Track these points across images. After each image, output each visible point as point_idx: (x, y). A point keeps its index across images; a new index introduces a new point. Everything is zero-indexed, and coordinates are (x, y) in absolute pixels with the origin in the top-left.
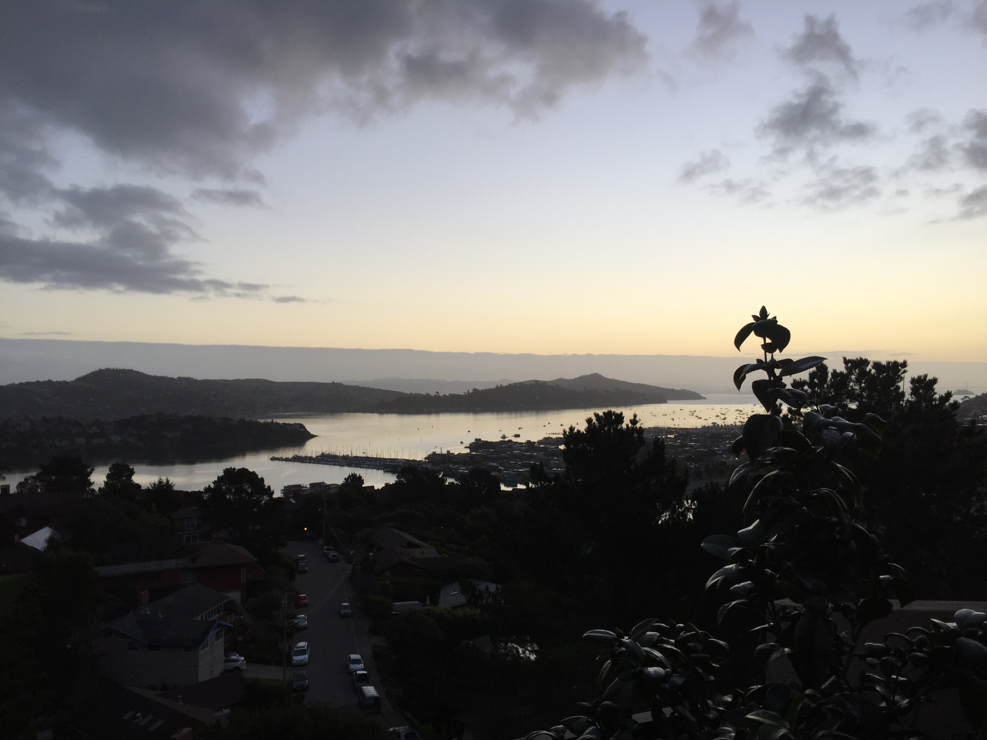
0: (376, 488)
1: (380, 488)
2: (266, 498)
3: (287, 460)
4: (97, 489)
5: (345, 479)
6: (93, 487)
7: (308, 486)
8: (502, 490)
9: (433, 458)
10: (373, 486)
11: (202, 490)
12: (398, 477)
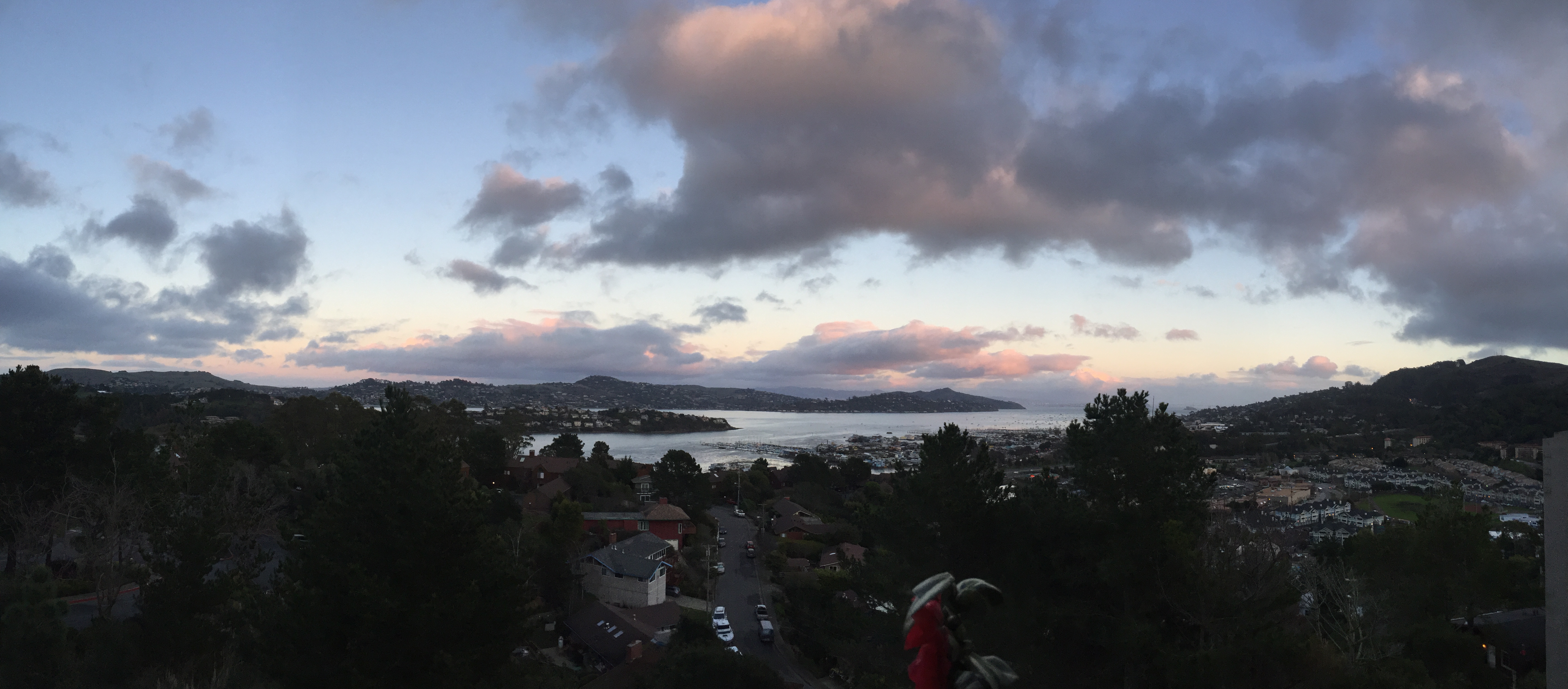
0: (778, 469)
1: (781, 469)
2: (697, 472)
5: (755, 461)
7: (728, 466)
9: (821, 447)
10: (775, 468)
11: (653, 463)
12: (794, 461)
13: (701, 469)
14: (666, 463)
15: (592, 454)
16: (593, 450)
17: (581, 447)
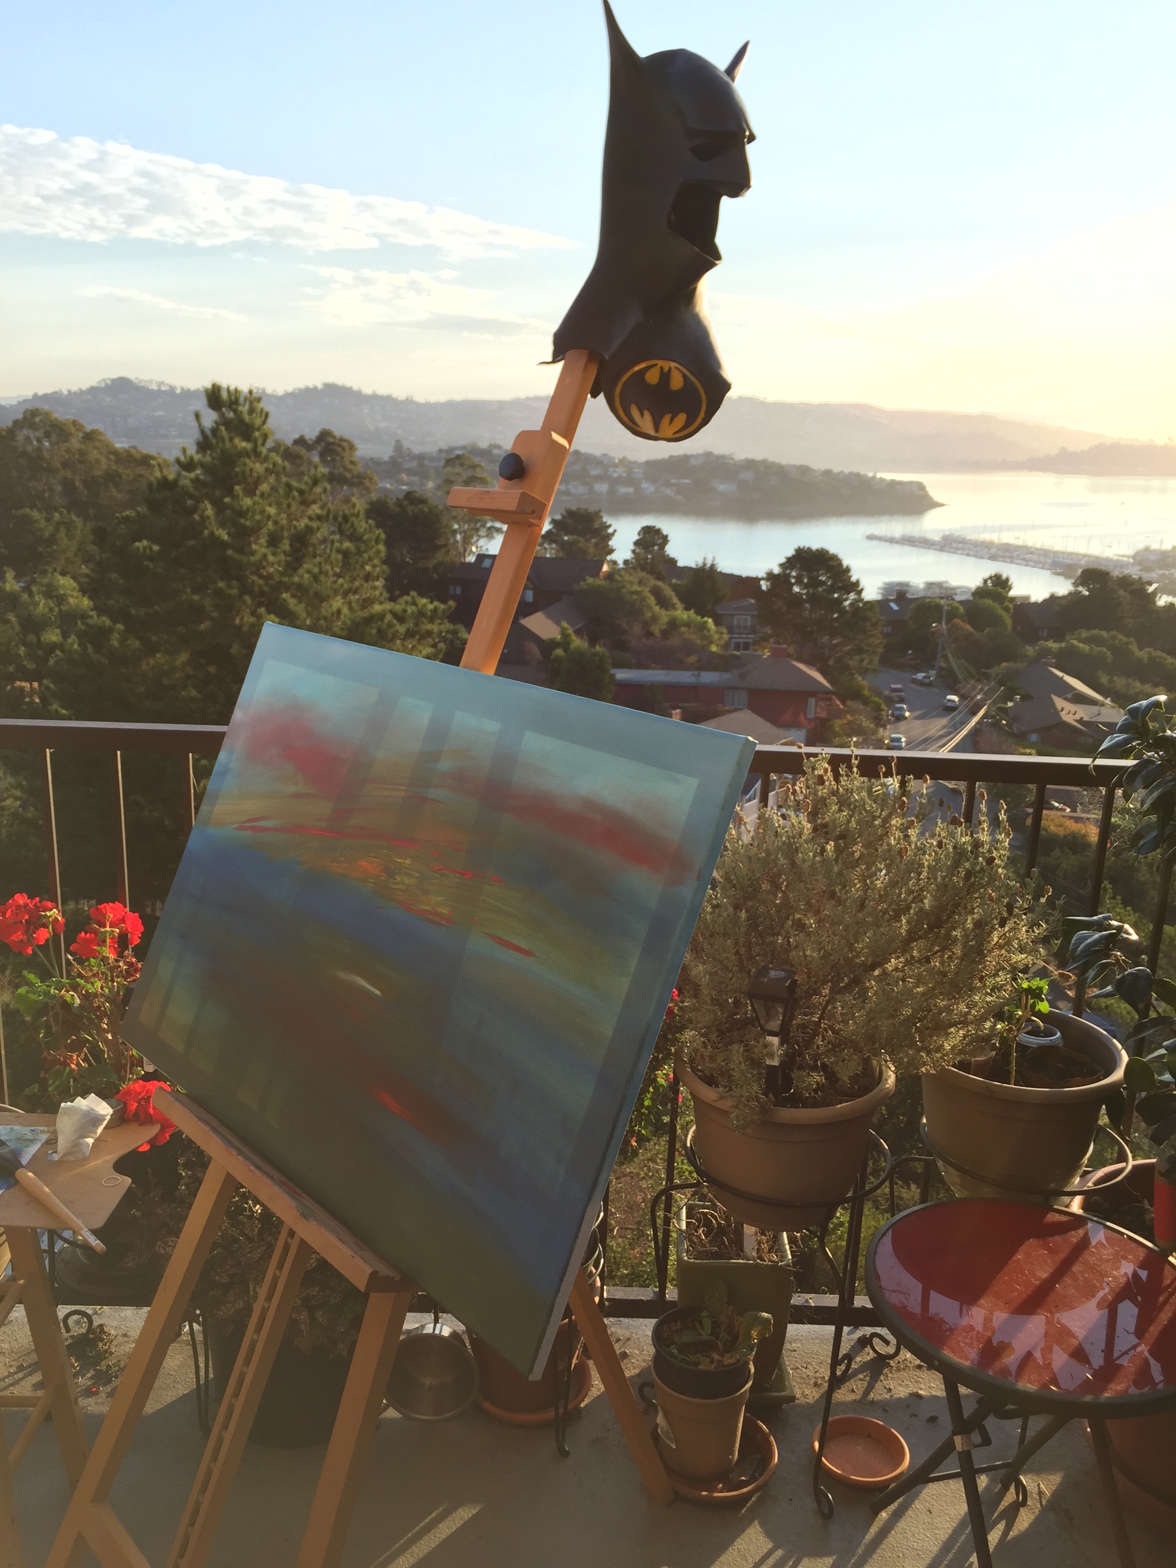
0: (1033, 600)
1: (1039, 601)
3: (891, 540)
4: (620, 562)
5: (983, 581)
6: (614, 557)
9: (1144, 556)
12: (1075, 584)
13: (862, 590)
14: (789, 576)
15: (633, 551)
16: (636, 543)
17: (609, 537)
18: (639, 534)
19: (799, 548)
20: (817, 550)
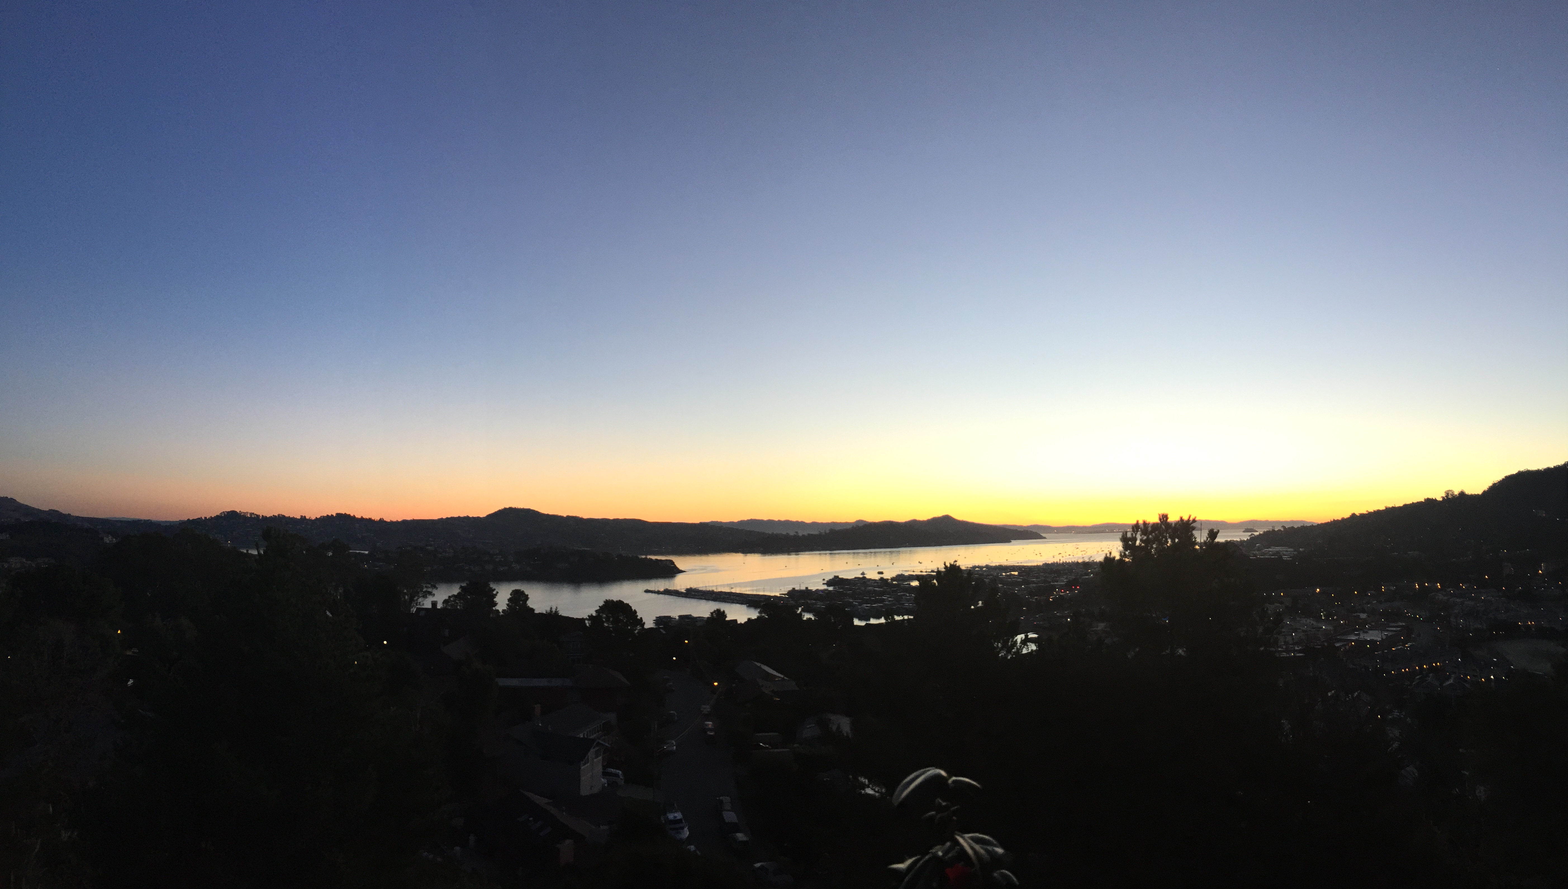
0: (739, 622)
1: (743, 622)
2: (639, 627)
3: (658, 592)
4: (501, 611)
5: (711, 613)
6: (497, 608)
7: (677, 618)
8: (856, 626)
9: (793, 593)
10: (736, 621)
12: (760, 613)
13: (644, 623)
15: (508, 605)
16: (509, 600)
17: (495, 596)
18: (511, 595)
19: (606, 600)
20: (617, 601)
